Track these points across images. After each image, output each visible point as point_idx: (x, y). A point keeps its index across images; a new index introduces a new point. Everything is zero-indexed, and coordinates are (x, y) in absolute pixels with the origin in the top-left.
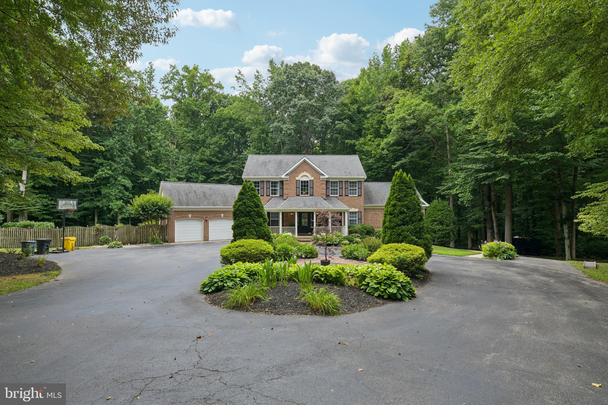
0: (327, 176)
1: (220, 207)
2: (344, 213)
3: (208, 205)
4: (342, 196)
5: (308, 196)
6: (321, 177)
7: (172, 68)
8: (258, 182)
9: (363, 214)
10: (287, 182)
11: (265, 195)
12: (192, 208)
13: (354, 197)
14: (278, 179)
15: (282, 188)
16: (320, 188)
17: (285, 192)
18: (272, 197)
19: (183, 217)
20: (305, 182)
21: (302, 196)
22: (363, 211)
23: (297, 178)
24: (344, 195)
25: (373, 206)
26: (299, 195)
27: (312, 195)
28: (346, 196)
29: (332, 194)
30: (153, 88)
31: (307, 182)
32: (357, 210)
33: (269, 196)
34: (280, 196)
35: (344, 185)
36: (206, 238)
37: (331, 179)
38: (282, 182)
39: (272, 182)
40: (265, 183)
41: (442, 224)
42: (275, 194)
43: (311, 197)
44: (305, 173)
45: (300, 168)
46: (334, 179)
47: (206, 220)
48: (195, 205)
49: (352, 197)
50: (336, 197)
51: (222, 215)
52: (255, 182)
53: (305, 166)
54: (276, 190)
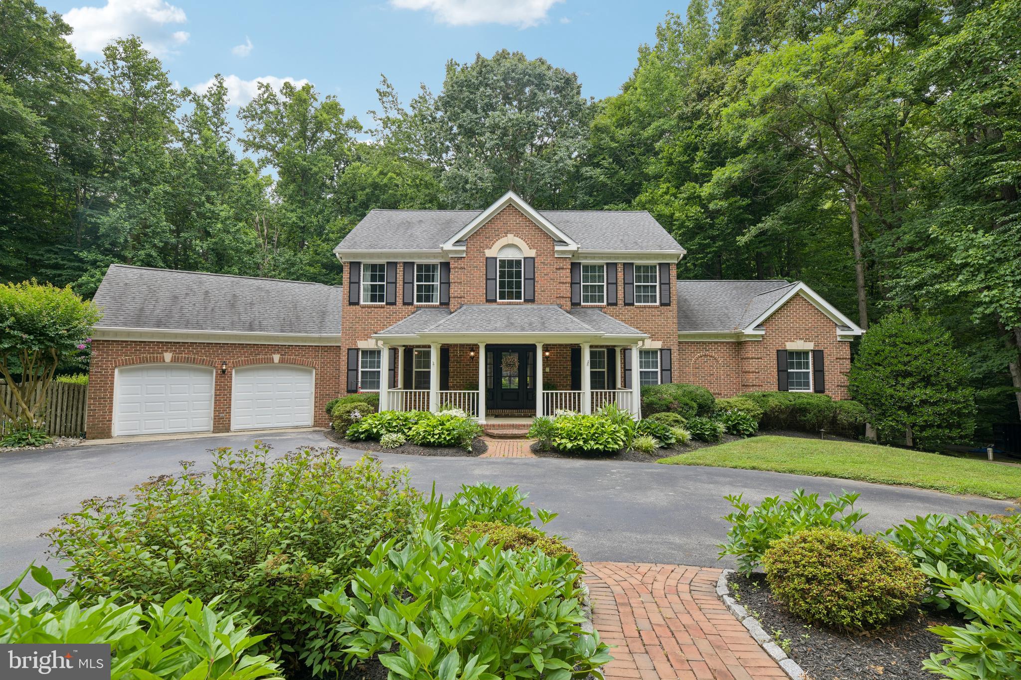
0: (573, 247)
1: (271, 334)
2: (625, 351)
3: (233, 325)
4: (616, 304)
5: (520, 304)
6: (557, 248)
7: (263, 89)
8: (382, 267)
9: (675, 355)
10: (461, 264)
11: (399, 301)
12: (176, 335)
13: (649, 307)
14: (435, 256)
15: (446, 283)
16: (553, 282)
17: (454, 290)
18: (419, 308)
19: (143, 361)
20: (510, 263)
21: (503, 304)
22: (675, 348)
23: (489, 253)
24: (621, 302)
25: (701, 336)
26: (495, 301)
27: (532, 301)
28: (626, 304)
29: (586, 300)
30: (222, 123)
31: (518, 262)
32: (658, 345)
33: (412, 304)
34: (441, 304)
35: (620, 275)
36: (222, 422)
37: (586, 258)
38: (446, 266)
39: (420, 267)
40: (400, 269)
41: (931, 383)
42: (428, 299)
43: (529, 306)
44: (511, 238)
45: (499, 224)
46: (594, 258)
47: (224, 371)
48: (187, 325)
49: (645, 307)
50: (601, 308)
51: (276, 358)
52: (374, 267)
53: (513, 220)
54: (430, 289)
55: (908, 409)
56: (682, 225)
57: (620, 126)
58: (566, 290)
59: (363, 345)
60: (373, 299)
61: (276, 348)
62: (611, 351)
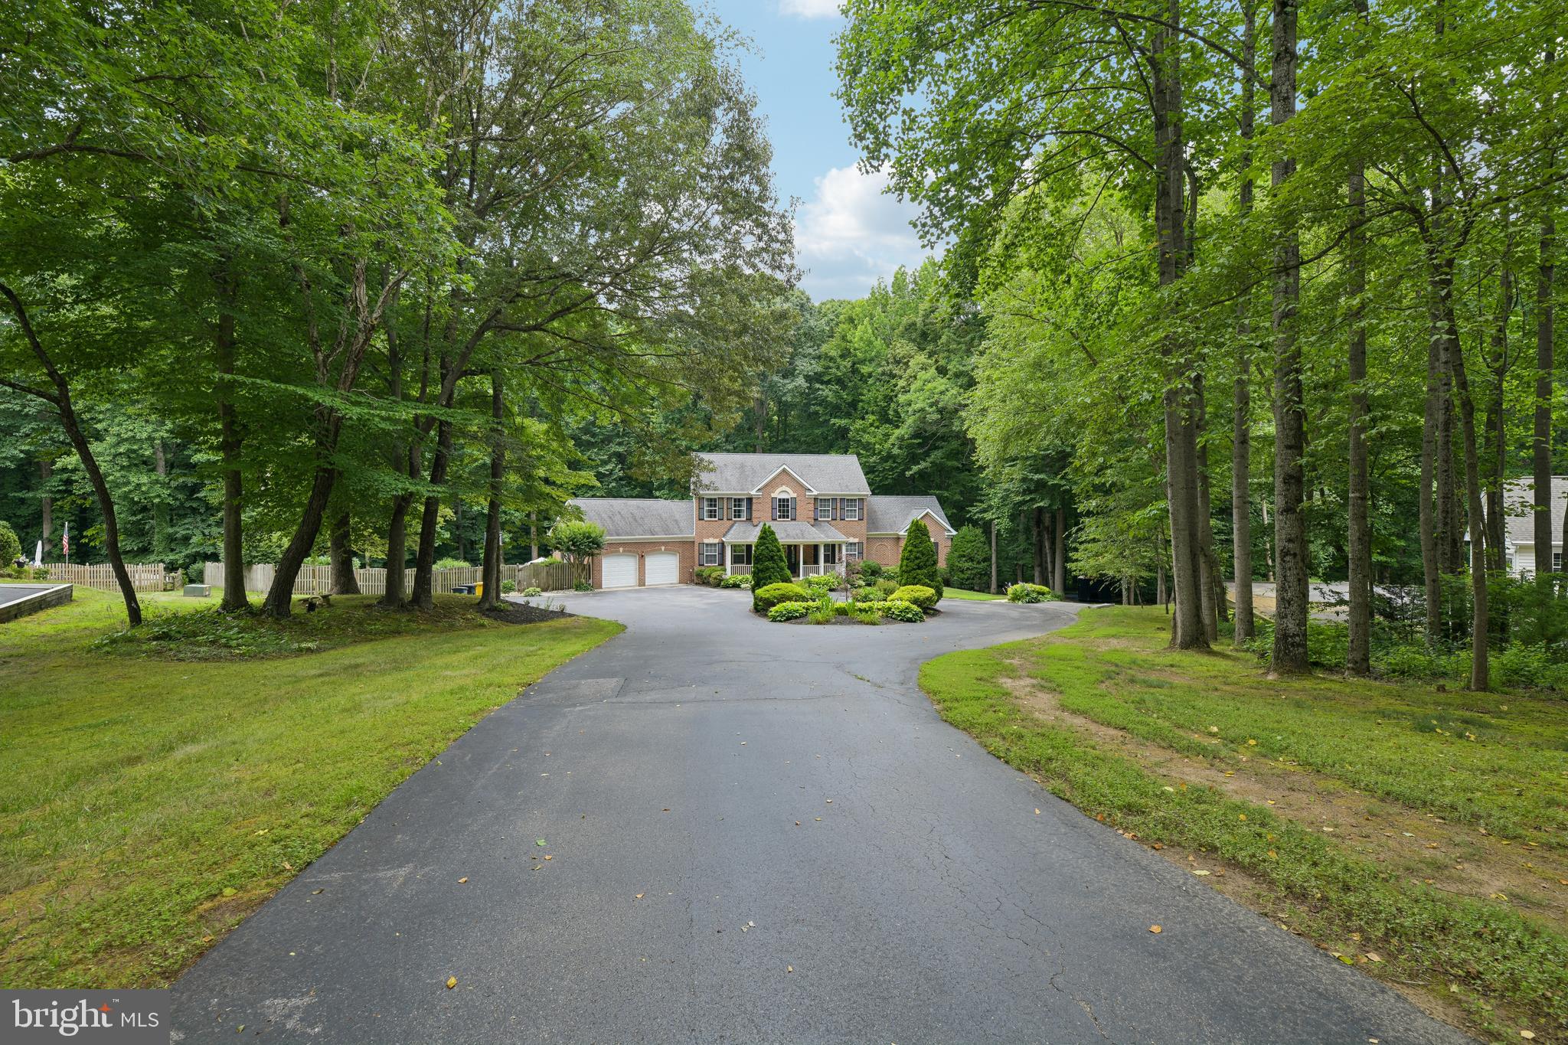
0: (815, 493)
1: (661, 536)
2: (840, 546)
3: (644, 533)
4: (836, 519)
5: (789, 520)
6: (807, 493)
8: (715, 500)
9: (865, 544)
10: (758, 500)
11: (724, 517)
12: (624, 539)
13: (853, 521)
14: (744, 495)
15: (750, 509)
16: (805, 510)
17: (755, 513)
18: (735, 521)
19: (614, 552)
20: (784, 499)
21: (780, 521)
22: (865, 542)
23: (773, 495)
24: (838, 518)
25: (880, 534)
26: (776, 520)
27: (795, 519)
28: (841, 519)
29: (821, 517)
31: (788, 499)
32: (856, 540)
33: (731, 519)
34: (747, 519)
35: (838, 504)
36: (642, 582)
37: (822, 496)
38: (750, 500)
39: (736, 500)
40: (725, 501)
41: (971, 559)
42: (739, 516)
43: (793, 522)
44: (784, 488)
45: (777, 480)
46: (825, 496)
47: (642, 556)
48: (627, 534)
49: (850, 521)
50: (828, 521)
51: (663, 548)
52: (711, 500)
53: (785, 478)
54: (739, 511)
55: (962, 572)
56: (880, 453)
57: (843, 356)
58: (812, 514)
59: (706, 541)
60: (711, 516)
61: (664, 543)
62: (833, 546)
